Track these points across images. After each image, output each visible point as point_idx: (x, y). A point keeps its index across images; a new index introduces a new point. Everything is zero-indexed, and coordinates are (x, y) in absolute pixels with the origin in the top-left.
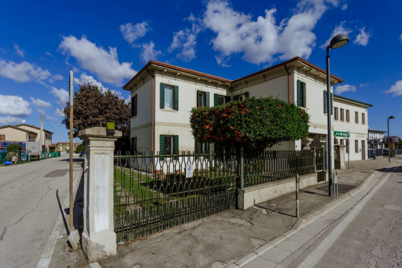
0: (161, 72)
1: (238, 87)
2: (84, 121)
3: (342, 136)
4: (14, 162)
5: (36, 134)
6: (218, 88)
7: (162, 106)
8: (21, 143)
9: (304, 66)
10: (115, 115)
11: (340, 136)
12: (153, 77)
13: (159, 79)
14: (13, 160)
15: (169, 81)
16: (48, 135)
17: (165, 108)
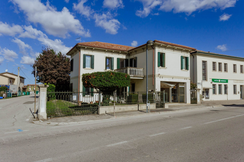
0: (84, 48)
1: (132, 54)
2: (45, 72)
3: (221, 82)
4: (4, 97)
5: (14, 79)
6: (120, 55)
7: (84, 67)
8: (6, 86)
9: (161, 44)
10: (63, 69)
11: (218, 82)
12: (80, 51)
13: (83, 52)
14: (3, 96)
15: (89, 53)
16: (22, 79)
17: (86, 68)
